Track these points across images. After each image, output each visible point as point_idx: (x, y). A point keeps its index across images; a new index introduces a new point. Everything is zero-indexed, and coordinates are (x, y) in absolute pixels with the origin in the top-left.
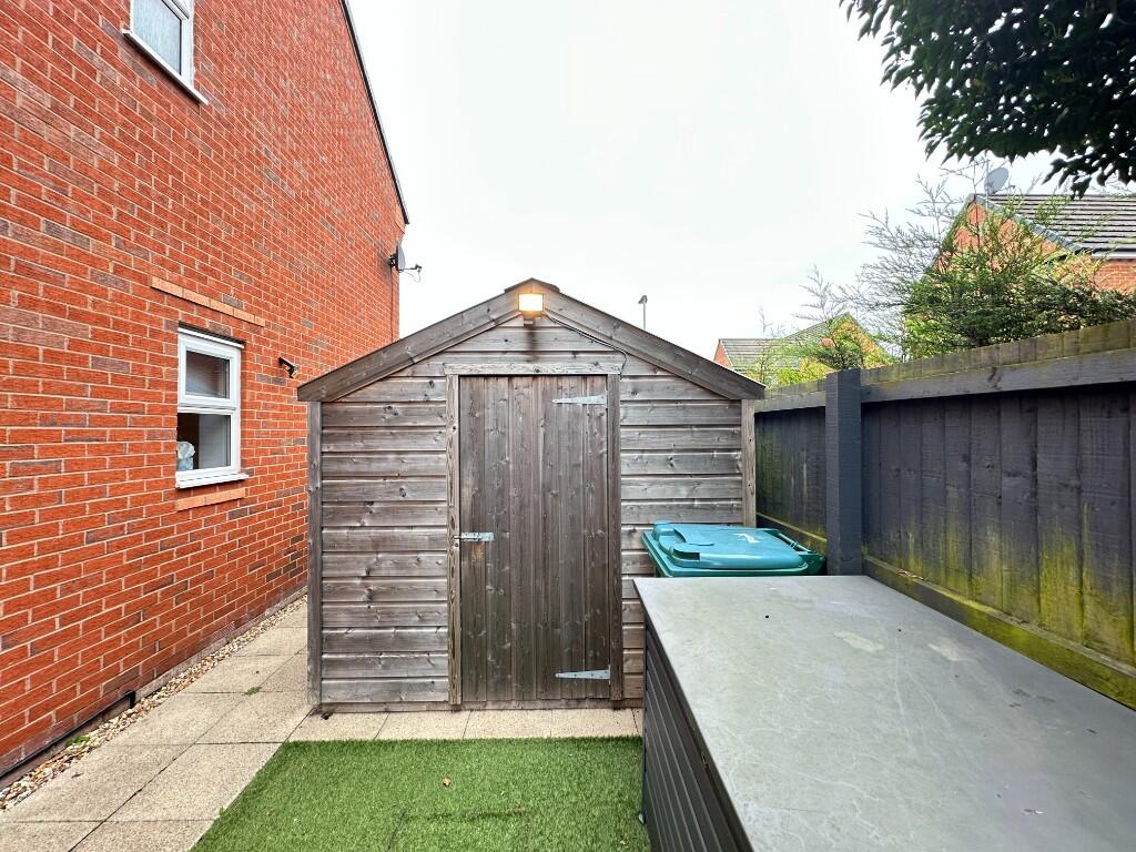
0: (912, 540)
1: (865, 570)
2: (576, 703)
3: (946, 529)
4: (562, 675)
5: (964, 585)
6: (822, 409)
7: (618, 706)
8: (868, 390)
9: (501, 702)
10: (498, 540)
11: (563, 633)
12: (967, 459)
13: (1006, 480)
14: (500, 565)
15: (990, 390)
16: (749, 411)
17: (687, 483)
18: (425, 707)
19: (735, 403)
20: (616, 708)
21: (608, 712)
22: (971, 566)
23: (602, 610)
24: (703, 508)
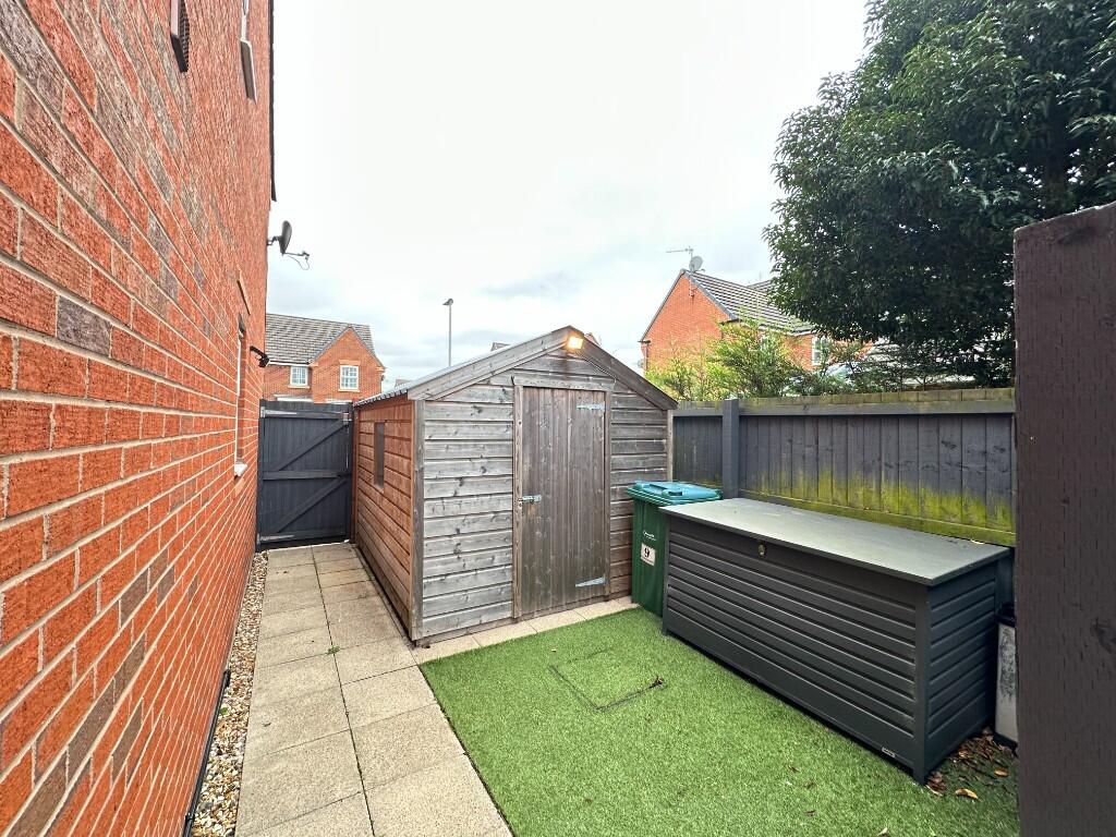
0: (763, 479)
1: (740, 495)
2: (585, 602)
3: (781, 470)
4: (580, 585)
5: (789, 493)
6: (720, 417)
7: (606, 599)
8: (743, 410)
9: (543, 612)
10: (544, 499)
11: (579, 558)
12: (791, 441)
13: (807, 449)
14: (544, 517)
15: (803, 414)
16: (671, 415)
17: (642, 459)
18: (494, 625)
19: (664, 411)
20: (606, 601)
21: (603, 604)
22: (792, 485)
23: (600, 540)
24: (648, 473)
